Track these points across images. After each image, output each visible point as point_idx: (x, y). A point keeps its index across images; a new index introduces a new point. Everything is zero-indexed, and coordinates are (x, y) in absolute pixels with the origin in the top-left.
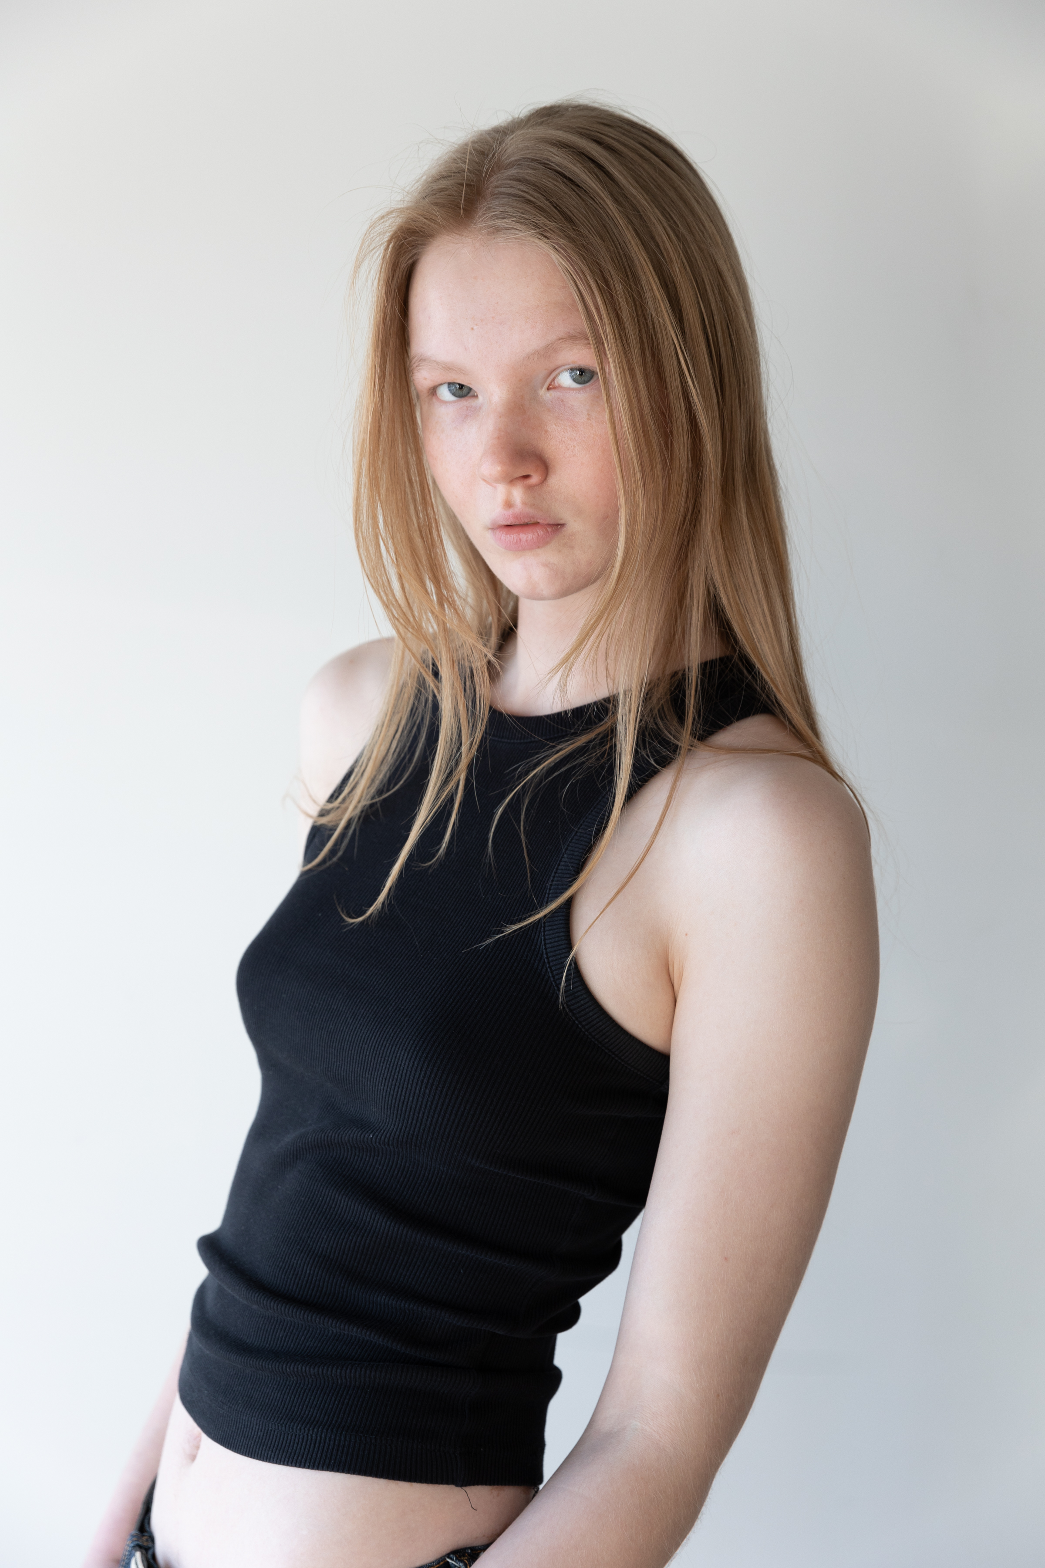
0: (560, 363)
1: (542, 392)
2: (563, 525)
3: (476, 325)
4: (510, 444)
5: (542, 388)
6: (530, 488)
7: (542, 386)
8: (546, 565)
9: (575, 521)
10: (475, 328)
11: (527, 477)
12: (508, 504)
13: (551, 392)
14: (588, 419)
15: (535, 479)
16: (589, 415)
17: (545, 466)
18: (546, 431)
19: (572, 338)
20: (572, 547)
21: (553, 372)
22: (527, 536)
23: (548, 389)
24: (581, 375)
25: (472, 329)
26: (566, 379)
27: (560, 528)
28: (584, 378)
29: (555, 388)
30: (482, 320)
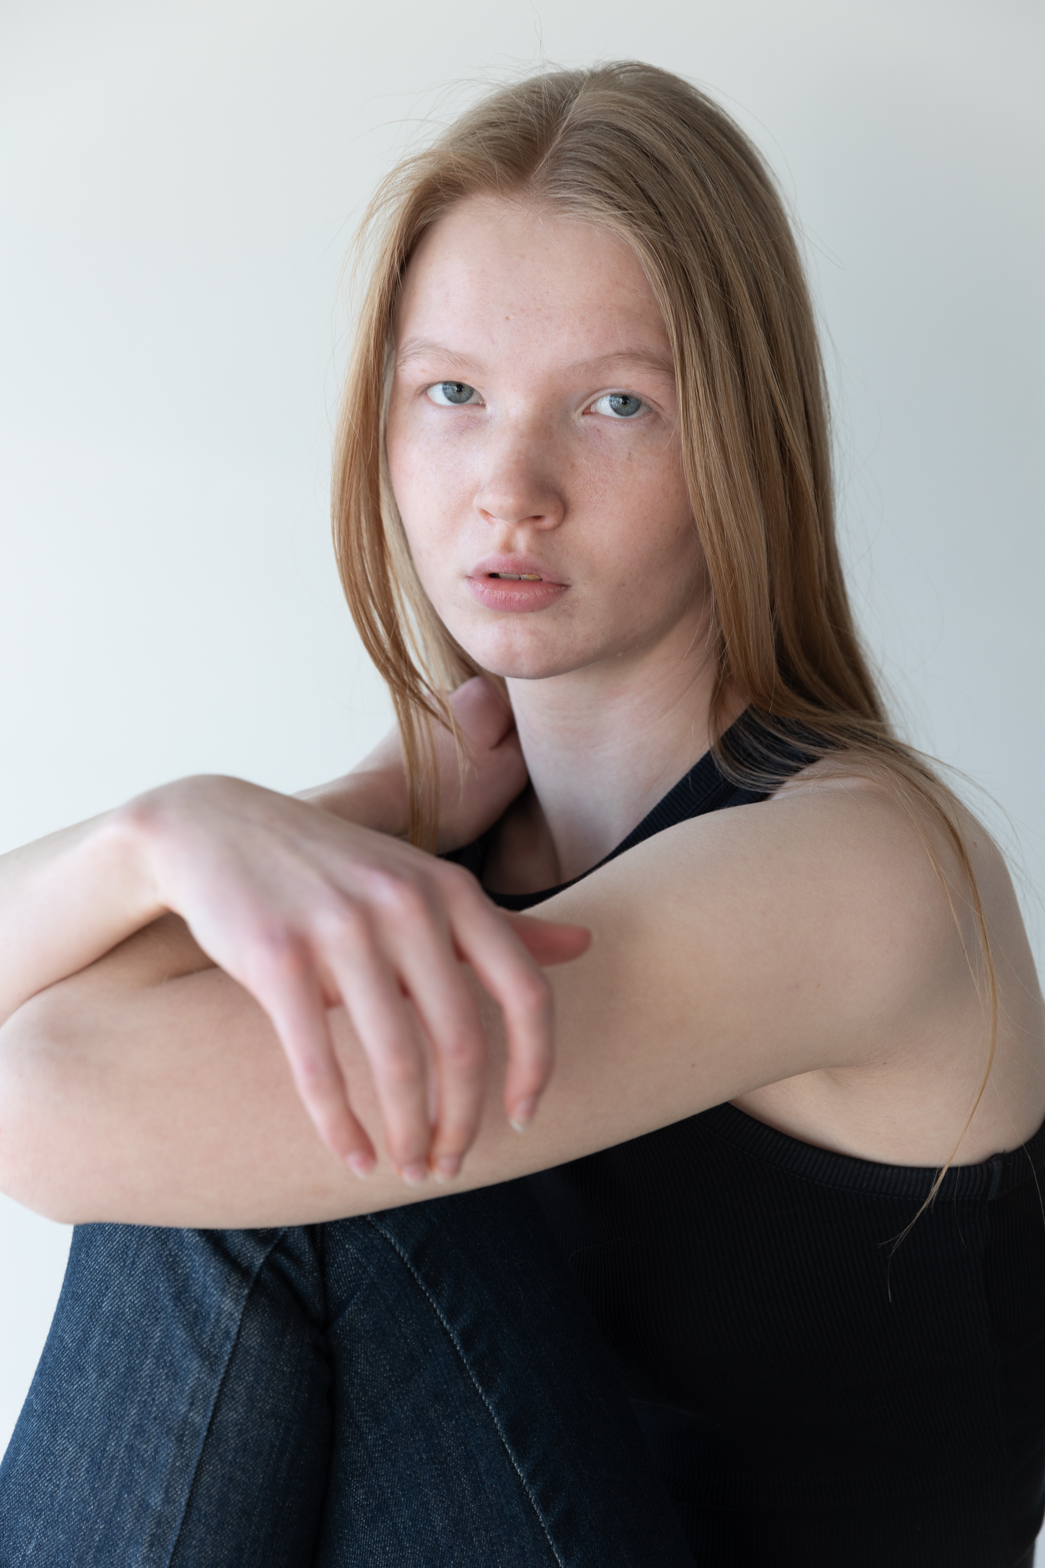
0: (609, 383)
1: (576, 415)
2: (567, 587)
3: (514, 314)
4: (531, 472)
5: (576, 410)
6: (539, 533)
7: (577, 408)
8: (534, 633)
9: (585, 584)
10: (511, 317)
11: (538, 518)
12: (508, 547)
13: (587, 417)
14: (629, 459)
15: (548, 522)
16: (630, 454)
17: (564, 509)
18: (573, 466)
19: (633, 356)
20: (571, 616)
21: (594, 392)
22: (520, 595)
23: (584, 413)
24: (625, 403)
25: (507, 318)
26: (605, 406)
27: (564, 590)
28: (628, 408)
29: (591, 413)
30: (523, 310)
